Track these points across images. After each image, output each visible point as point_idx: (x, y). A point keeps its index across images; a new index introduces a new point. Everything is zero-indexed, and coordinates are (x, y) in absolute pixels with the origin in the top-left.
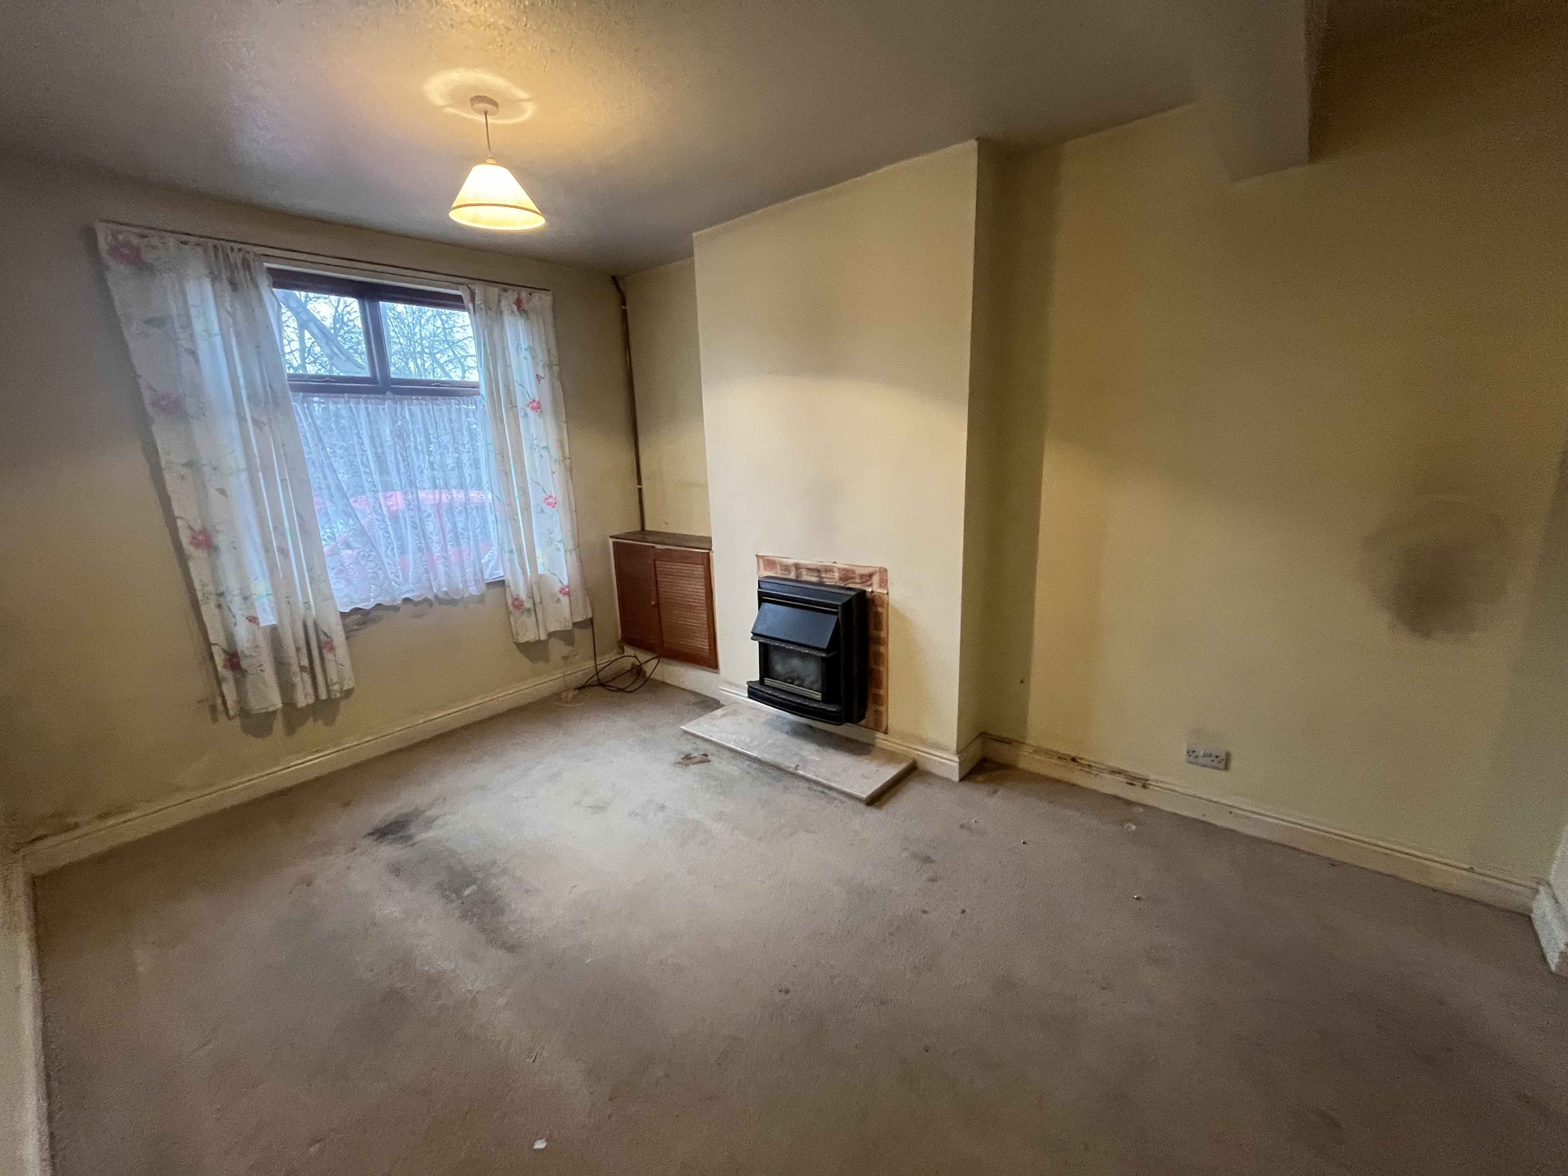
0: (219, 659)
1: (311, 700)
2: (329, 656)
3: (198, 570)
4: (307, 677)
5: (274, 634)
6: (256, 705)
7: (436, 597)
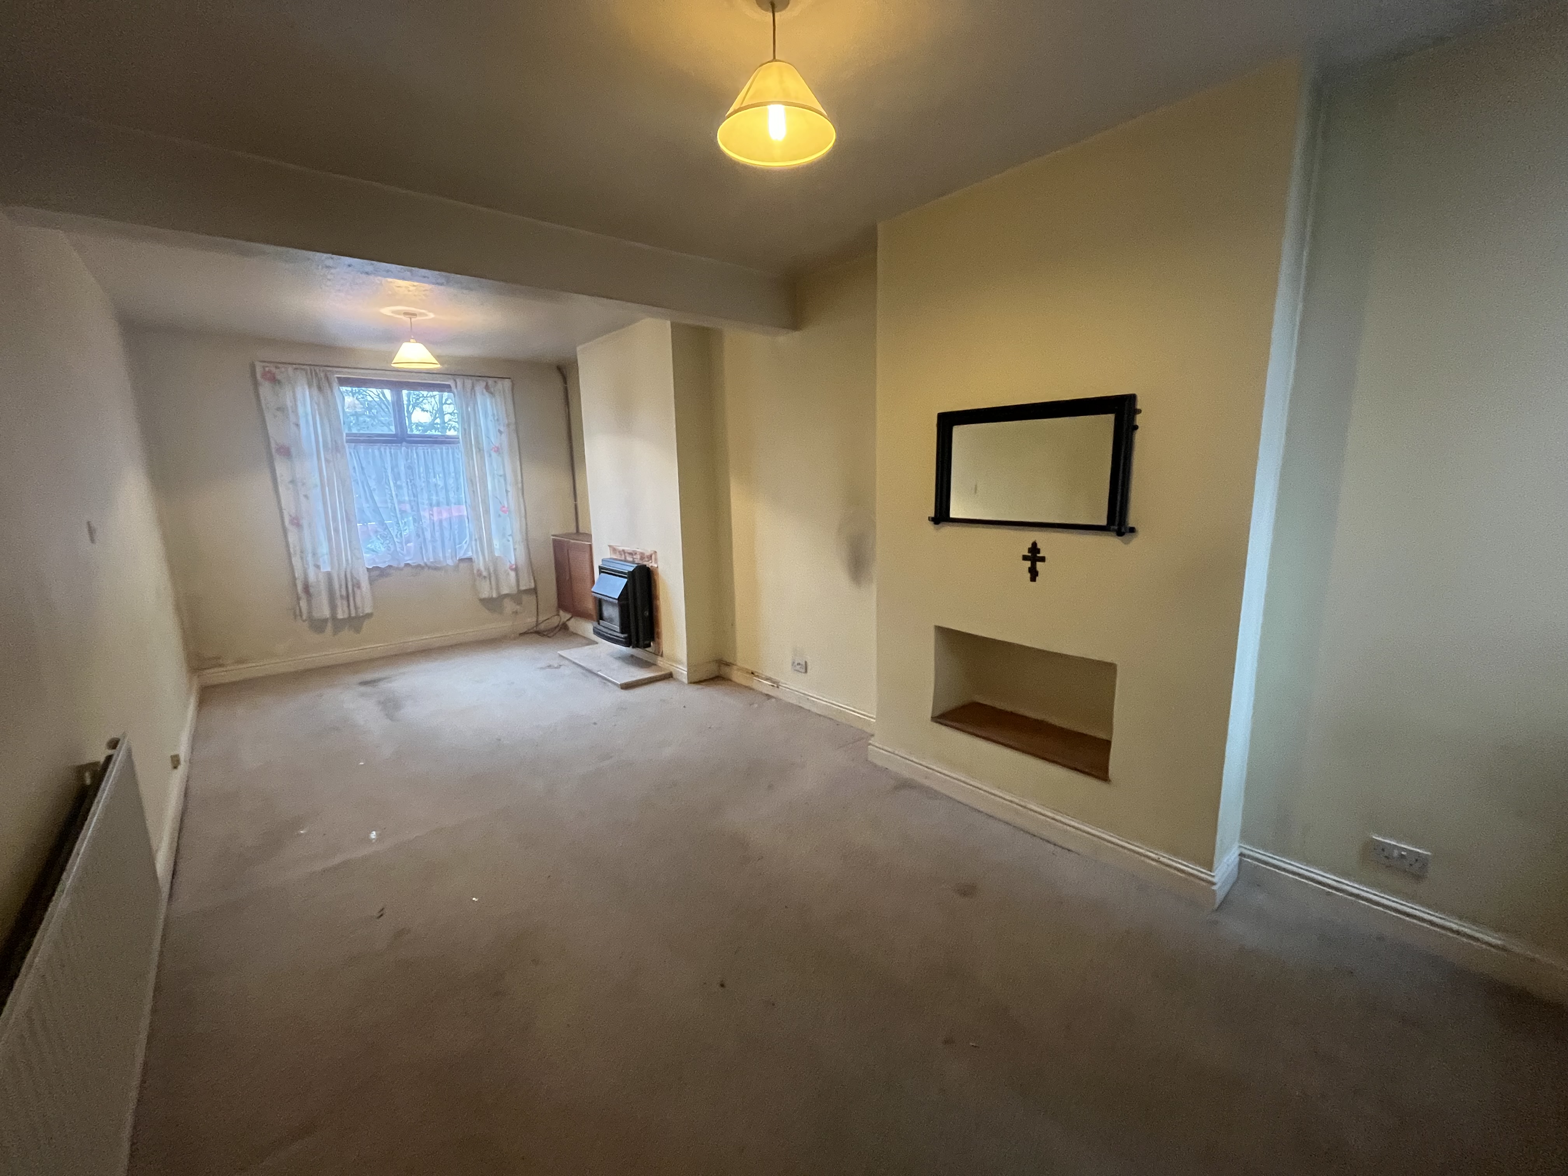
0: (300, 587)
1: (346, 616)
2: (358, 592)
3: (292, 538)
4: (345, 603)
5: (329, 576)
6: (316, 615)
7: (426, 565)
